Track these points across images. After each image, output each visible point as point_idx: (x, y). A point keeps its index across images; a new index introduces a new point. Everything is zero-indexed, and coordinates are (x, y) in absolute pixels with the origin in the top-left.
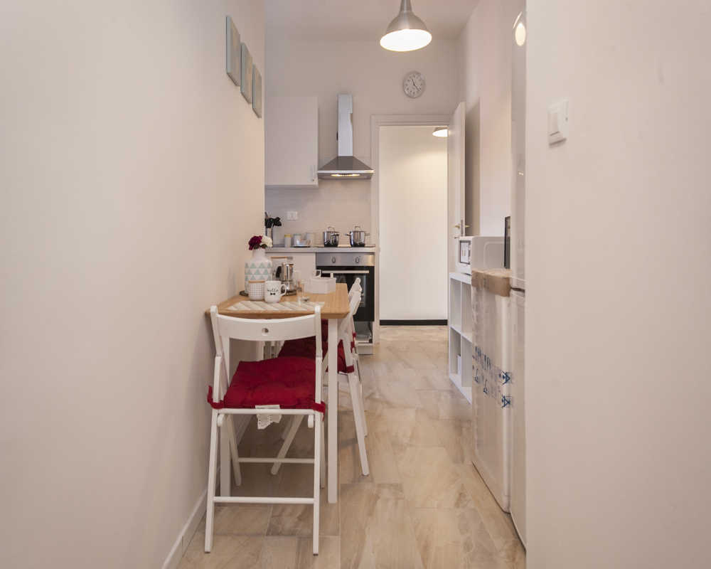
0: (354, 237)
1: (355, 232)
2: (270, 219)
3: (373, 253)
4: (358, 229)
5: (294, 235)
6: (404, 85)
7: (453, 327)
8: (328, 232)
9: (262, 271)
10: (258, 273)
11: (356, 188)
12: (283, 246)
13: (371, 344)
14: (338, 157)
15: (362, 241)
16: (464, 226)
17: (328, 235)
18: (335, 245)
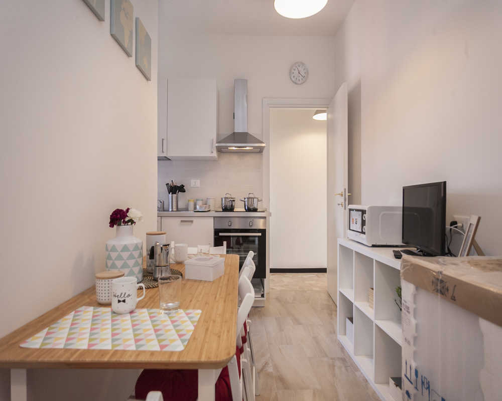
0: (248, 203)
1: (248, 198)
2: (175, 186)
3: (264, 218)
4: (251, 196)
5: (197, 200)
6: (290, 73)
7: (341, 291)
8: (226, 198)
9: (125, 255)
10: (119, 258)
11: (250, 160)
12: (187, 210)
13: (263, 299)
14: (234, 133)
15: (256, 206)
16: (347, 194)
17: (225, 200)
18: (231, 209)
